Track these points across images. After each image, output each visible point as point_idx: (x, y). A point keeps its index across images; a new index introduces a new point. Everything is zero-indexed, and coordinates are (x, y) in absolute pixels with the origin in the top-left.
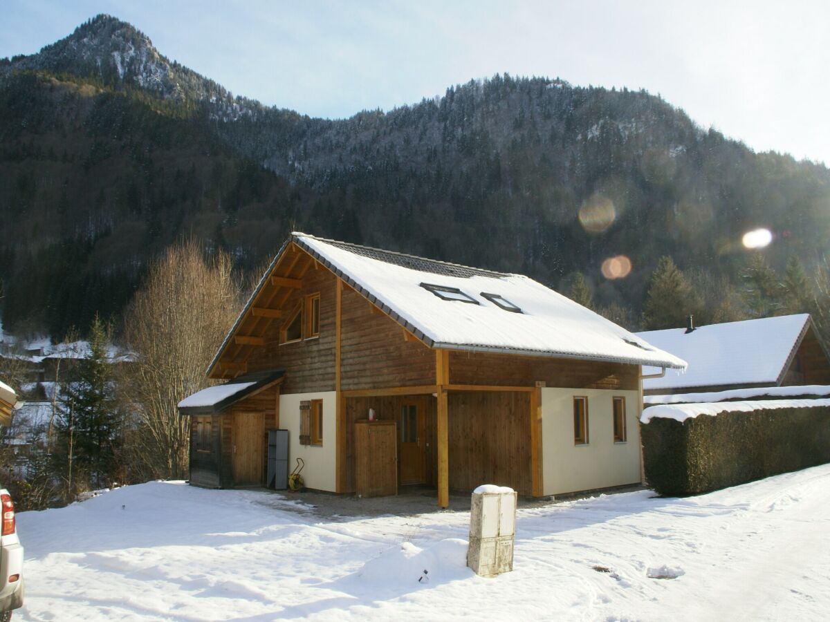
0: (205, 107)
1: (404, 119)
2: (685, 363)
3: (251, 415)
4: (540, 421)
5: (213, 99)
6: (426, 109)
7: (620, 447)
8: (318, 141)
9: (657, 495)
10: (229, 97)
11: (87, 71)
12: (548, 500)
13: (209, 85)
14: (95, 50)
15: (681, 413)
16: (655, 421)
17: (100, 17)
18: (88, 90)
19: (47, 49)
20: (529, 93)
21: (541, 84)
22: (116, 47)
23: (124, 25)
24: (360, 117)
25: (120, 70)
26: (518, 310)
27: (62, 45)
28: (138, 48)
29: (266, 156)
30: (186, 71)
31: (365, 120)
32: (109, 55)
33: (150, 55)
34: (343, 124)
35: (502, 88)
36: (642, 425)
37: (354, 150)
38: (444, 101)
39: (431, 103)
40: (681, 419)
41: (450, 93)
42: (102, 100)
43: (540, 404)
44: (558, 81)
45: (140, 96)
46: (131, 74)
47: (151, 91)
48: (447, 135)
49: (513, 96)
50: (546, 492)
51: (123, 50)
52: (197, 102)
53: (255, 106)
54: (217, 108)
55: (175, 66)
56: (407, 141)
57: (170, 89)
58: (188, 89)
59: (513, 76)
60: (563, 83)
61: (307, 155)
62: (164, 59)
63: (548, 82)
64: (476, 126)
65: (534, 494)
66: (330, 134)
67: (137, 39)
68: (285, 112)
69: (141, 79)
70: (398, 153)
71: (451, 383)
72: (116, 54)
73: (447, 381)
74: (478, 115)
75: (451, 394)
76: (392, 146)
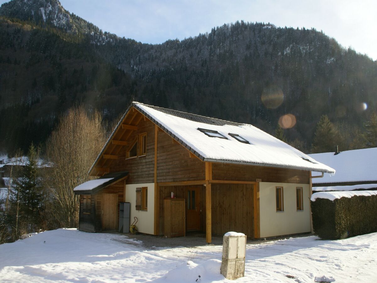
0: (88, 36)
1: (189, 44)
2: (334, 171)
3: (111, 195)
4: (259, 199)
5: (92, 33)
6: (201, 39)
7: (300, 213)
8: (146, 55)
9: (320, 239)
10: (101, 32)
11: (26, 17)
12: (262, 240)
13: (90, 26)
14: (31, 7)
15: (332, 196)
16: (318, 200)
18: (28, 27)
19: (5, 5)
20: (254, 31)
21: (260, 26)
22: (42, 5)
25: (44, 17)
26: (247, 142)
28: (53, 6)
29: (119, 63)
30: (78, 18)
31: (171, 45)
32: (38, 10)
33: (60, 9)
34: (159, 46)
35: (240, 28)
36: (312, 202)
37: (164, 60)
38: (210, 35)
39: (204, 36)
40: (332, 199)
41: (213, 31)
42: (35, 33)
43: (258, 191)
44: (269, 25)
45: (55, 31)
46: (50, 19)
47: (60, 28)
48: (212, 53)
49: (246, 33)
50: (261, 236)
51: (46, 7)
52: (84, 34)
53: (114, 37)
54: (94, 38)
55: (73, 16)
56: (191, 56)
57: (70, 27)
58: (80, 28)
59: (246, 22)
60: (272, 25)
61: (140, 62)
62: (67, 12)
63: (264, 25)
64: (227, 48)
65: (255, 237)
66: (152, 52)
67: (53, 1)
68: (129, 40)
69: (55, 22)
70: (187, 62)
71: (213, 179)
72: (42, 9)
73: (211, 179)
74: (227, 42)
75: (213, 185)
76: (184, 58)
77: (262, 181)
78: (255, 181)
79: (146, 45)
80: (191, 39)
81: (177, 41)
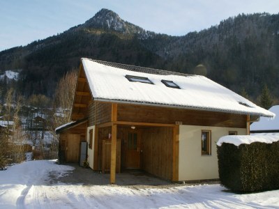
0: (136, 35)
1: (205, 34)
2: (274, 115)
3: (75, 135)
4: (178, 142)
5: (139, 32)
6: (213, 29)
8: (175, 44)
9: (227, 189)
10: (144, 31)
11: (98, 27)
12: (181, 183)
13: (137, 28)
14: (101, 20)
15: (238, 140)
16: (224, 145)
17: (102, 9)
18: (99, 33)
19: (87, 22)
20: (252, 20)
21: (257, 15)
22: (108, 18)
23: (110, 11)
24: (189, 34)
25: (109, 26)
27: (91, 20)
28: (114, 18)
29: (157, 50)
30: (130, 24)
31: (192, 35)
32: (105, 21)
33: (118, 20)
34: (183, 37)
35: (241, 19)
36: (218, 147)
37: (187, 46)
38: (219, 26)
39: (214, 27)
40: (237, 144)
41: (221, 23)
42: (103, 36)
43: (178, 133)
44: (264, 13)
45: (115, 33)
46: (112, 26)
47: (119, 31)
48: (221, 38)
49: (246, 22)
50: (180, 180)
51: (110, 19)
52: (134, 34)
53: (153, 33)
54: (140, 35)
55: (126, 23)
56: (206, 42)
57: (124, 30)
58: (130, 30)
59: (246, 14)
60: (267, 14)
61: (171, 49)
62: (123, 21)
63: (260, 14)
64: (232, 34)
65: (174, 180)
66: (179, 41)
67: (114, 15)
68: (163, 35)
69: (115, 28)
70: (203, 46)
71: (118, 120)
72: (108, 21)
73: (116, 120)
74: (232, 30)
75: (119, 127)
76: (201, 44)
77: (183, 124)
78: (174, 123)
79: (174, 37)
80: (205, 30)
81: (195, 32)
